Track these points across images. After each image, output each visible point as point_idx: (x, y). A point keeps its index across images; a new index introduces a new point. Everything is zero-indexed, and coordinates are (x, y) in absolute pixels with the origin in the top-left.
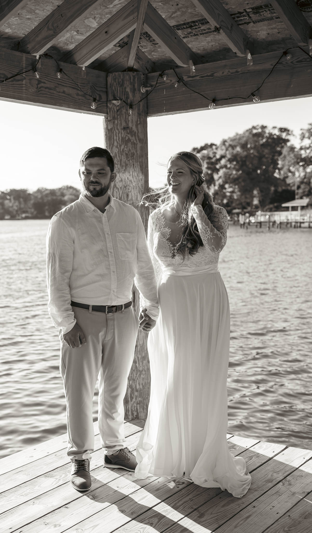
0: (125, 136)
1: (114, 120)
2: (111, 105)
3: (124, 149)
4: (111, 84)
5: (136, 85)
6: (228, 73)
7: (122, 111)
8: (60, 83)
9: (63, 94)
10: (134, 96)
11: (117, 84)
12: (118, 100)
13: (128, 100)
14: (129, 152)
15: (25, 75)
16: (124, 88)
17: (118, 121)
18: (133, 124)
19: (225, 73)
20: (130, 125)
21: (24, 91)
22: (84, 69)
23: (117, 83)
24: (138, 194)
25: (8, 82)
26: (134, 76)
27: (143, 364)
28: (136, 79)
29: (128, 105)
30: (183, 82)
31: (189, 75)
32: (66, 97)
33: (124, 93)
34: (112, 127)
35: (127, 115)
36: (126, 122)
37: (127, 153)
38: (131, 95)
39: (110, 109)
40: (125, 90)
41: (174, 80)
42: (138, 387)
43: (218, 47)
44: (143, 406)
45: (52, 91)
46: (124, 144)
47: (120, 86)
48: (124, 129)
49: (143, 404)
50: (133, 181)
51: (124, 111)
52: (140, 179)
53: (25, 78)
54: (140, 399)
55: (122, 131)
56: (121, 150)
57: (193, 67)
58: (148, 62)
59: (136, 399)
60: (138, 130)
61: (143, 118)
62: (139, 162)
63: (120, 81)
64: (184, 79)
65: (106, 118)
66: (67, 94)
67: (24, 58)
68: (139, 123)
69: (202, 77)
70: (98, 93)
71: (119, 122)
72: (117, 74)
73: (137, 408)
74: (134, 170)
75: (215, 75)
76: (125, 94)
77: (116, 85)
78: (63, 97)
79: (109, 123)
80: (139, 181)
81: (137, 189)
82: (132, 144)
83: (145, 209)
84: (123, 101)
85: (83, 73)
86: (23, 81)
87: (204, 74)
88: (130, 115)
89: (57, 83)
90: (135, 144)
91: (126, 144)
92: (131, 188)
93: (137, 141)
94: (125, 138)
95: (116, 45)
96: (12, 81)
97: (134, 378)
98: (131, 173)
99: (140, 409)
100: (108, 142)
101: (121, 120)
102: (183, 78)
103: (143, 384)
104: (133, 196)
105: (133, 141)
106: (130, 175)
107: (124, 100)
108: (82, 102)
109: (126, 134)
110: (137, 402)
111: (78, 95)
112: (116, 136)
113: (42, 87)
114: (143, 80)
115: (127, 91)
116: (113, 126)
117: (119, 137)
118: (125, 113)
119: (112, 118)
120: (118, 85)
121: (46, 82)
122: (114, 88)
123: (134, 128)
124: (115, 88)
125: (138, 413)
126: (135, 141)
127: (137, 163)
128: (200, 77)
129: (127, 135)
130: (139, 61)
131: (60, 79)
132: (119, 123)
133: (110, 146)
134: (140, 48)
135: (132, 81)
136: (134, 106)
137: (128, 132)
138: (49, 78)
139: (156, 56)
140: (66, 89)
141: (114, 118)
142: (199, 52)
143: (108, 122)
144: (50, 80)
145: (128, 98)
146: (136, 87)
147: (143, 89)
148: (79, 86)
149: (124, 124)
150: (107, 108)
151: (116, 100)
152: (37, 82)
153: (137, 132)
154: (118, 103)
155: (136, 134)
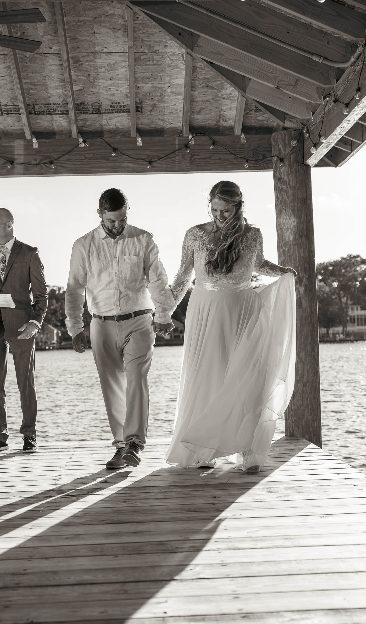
0: (279, 186)
8: (215, 152)
9: (219, 161)
10: (285, 151)
13: (281, 155)
14: (282, 199)
15: (179, 153)
16: (278, 145)
18: (285, 175)
20: (282, 176)
21: (177, 164)
22: (242, 137)
24: (290, 234)
25: (162, 160)
26: (285, 134)
28: (287, 136)
29: (280, 159)
32: (222, 162)
36: (280, 175)
38: (282, 150)
40: (279, 147)
42: (293, 407)
44: (298, 425)
45: (206, 160)
47: (276, 144)
48: (279, 180)
49: (298, 423)
50: (285, 224)
52: (292, 221)
53: (178, 155)
54: (295, 418)
55: (278, 182)
59: (292, 418)
60: (289, 179)
61: (294, 168)
62: (291, 207)
63: (276, 141)
66: (222, 160)
67: (177, 141)
68: (290, 173)
70: (262, 153)
74: (287, 214)
76: (278, 151)
78: (219, 163)
80: (291, 223)
81: (290, 230)
82: (284, 192)
83: (298, 247)
84: (278, 157)
85: (242, 141)
86: (176, 158)
88: (281, 168)
89: (212, 153)
90: (286, 191)
91: (280, 193)
92: (284, 230)
93: (288, 189)
96: (166, 159)
98: (284, 217)
99: (295, 427)
101: (277, 173)
103: (298, 405)
104: (286, 236)
106: (283, 219)
107: (278, 155)
108: (241, 163)
110: (293, 421)
111: (236, 159)
113: (196, 158)
114: (295, 135)
118: (279, 166)
121: (199, 154)
123: (286, 178)
125: (293, 431)
126: (287, 189)
127: (288, 208)
129: (281, 185)
130: (292, 120)
131: (213, 150)
135: (283, 138)
136: (285, 160)
137: (282, 182)
138: (203, 150)
140: (222, 156)
144: (204, 152)
145: (280, 153)
146: (287, 142)
147: (294, 143)
148: (238, 152)
149: (279, 176)
150: (272, 164)
151: (274, 156)
152: (190, 156)
153: (288, 181)
154: (274, 159)
155: (288, 183)
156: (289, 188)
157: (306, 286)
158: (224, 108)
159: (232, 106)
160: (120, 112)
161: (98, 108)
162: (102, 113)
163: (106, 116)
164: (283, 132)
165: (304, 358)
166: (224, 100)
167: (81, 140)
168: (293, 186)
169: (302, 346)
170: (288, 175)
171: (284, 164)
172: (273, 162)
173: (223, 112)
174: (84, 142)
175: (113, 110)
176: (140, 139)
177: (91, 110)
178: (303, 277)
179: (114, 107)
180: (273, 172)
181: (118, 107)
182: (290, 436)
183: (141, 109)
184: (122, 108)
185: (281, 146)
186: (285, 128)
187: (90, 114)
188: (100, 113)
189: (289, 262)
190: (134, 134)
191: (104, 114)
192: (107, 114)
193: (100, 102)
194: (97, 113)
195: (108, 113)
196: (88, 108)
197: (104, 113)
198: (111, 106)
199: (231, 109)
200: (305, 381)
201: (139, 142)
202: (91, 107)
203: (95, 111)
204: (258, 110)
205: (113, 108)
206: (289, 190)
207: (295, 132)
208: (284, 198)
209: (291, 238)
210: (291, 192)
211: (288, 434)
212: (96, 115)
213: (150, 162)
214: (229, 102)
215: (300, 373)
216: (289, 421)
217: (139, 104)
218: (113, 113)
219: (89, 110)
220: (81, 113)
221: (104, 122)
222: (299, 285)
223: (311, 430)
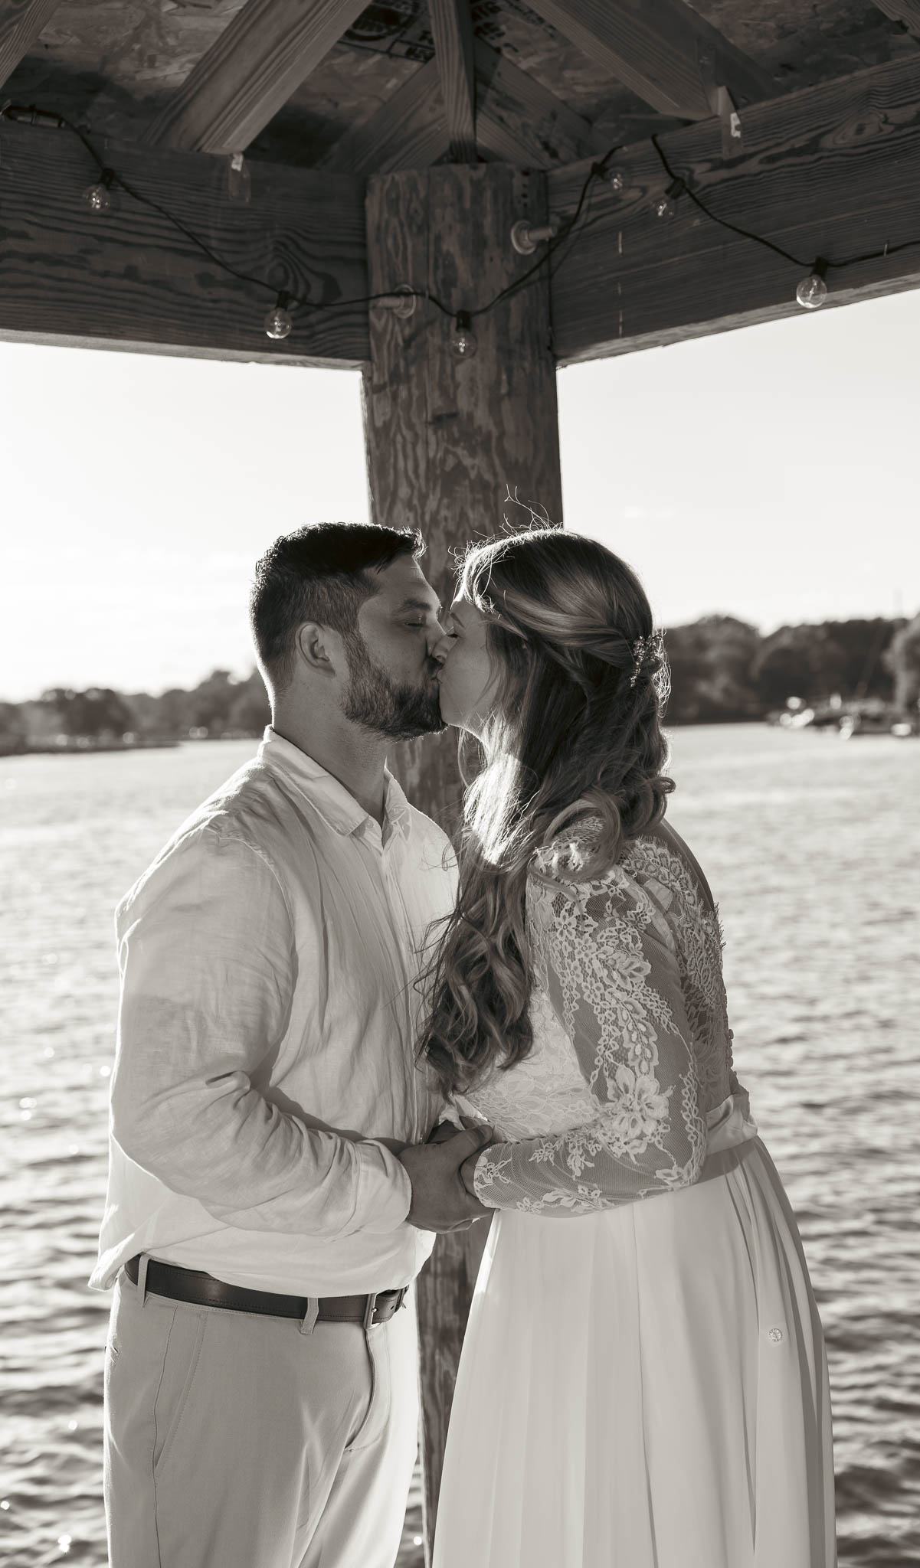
0: (440, 454)
1: (395, 387)
2: (383, 321)
3: (438, 512)
4: (379, 228)
5: (488, 222)
6: (881, 130)
7: (425, 342)
8: (108, 233)
9: (126, 283)
10: (476, 272)
11: (402, 225)
12: (408, 294)
13: (453, 291)
14: (458, 526)
16: (432, 237)
17: (409, 390)
18: (477, 400)
19: (870, 131)
20: (463, 404)
22: (237, 165)
23: (403, 217)
26: (478, 186)
28: (488, 194)
29: (451, 315)
30: (693, 191)
31: (717, 156)
32: (144, 294)
33: (432, 261)
34: (388, 417)
35: (448, 360)
36: (444, 391)
37: (452, 527)
38: (463, 268)
39: (380, 338)
40: (438, 250)
41: (658, 184)
43: (843, 13)
45: (64, 272)
46: (438, 489)
47: (415, 229)
48: (438, 421)
51: (435, 340)
55: (430, 432)
56: (427, 518)
57: (734, 115)
58: (554, 116)
60: (499, 424)
61: (524, 369)
63: (416, 211)
64: (696, 176)
65: (367, 379)
66: (145, 283)
68: (504, 390)
69: (771, 159)
71: (416, 392)
72: (400, 177)
75: (827, 142)
76: (436, 268)
77: (398, 230)
78: (129, 296)
79: (379, 400)
82: (472, 490)
84: (431, 298)
87: (778, 145)
88: (459, 362)
89: (91, 235)
90: (485, 486)
91: (448, 492)
93: (495, 475)
94: (443, 461)
95: (393, 51)
100: (376, 484)
101: (421, 385)
102: (692, 172)
105: (479, 476)
107: (434, 293)
108: (229, 311)
109: (443, 445)
111: (205, 280)
112: (405, 457)
114: (525, 196)
115: (448, 253)
116: (393, 412)
117: (416, 460)
118: (442, 351)
119: (387, 377)
120: (406, 229)
121: (31, 230)
122: (390, 242)
123: (482, 417)
124: (396, 244)
126: (488, 477)
128: (761, 162)
129: (451, 448)
131: (103, 216)
132: (414, 399)
133: (383, 499)
134: (508, 56)
135: (467, 205)
136: (479, 321)
137: (457, 435)
138: (47, 213)
139: (585, 85)
140: (139, 259)
141: (395, 377)
142: (764, 44)
143: (375, 397)
144: (56, 225)
145: (449, 282)
146: (488, 229)
147: (524, 238)
148: (214, 243)
149: (439, 401)
150: (368, 334)
151: (398, 295)
153: (495, 433)
154: (407, 306)
155: (494, 443)
156: (499, 469)
164: (465, 174)
168: (521, 460)
170: (494, 404)
171: (476, 340)
185: (450, 245)
186: (475, 154)
207: (529, 180)
210: (507, 492)
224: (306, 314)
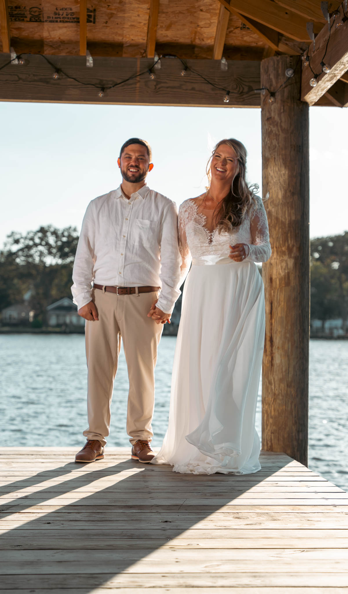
0: (268, 128)
3: (267, 142)
5: (280, 70)
7: (266, 101)
8: (187, 80)
9: (191, 91)
10: (277, 83)
13: (272, 87)
14: (271, 145)
15: (140, 78)
16: (268, 74)
18: (276, 114)
20: (273, 115)
21: (138, 93)
23: (263, 70)
24: (279, 190)
25: (118, 87)
26: (278, 61)
27: (279, 386)
28: (280, 63)
32: (197, 93)
33: (268, 81)
35: (270, 104)
36: (269, 112)
37: (269, 145)
38: (274, 81)
40: (269, 78)
42: (273, 413)
44: (278, 437)
45: (175, 90)
47: (265, 73)
48: (268, 119)
49: (278, 434)
50: (274, 177)
52: (282, 174)
53: (139, 81)
54: (274, 428)
55: (267, 122)
59: (270, 427)
60: (281, 119)
61: (288, 105)
62: (282, 155)
63: (266, 69)
67: (139, 63)
68: (282, 111)
70: (247, 84)
72: (264, 61)
73: (271, 438)
74: (276, 164)
78: (193, 94)
80: (281, 177)
81: (278, 185)
82: (274, 136)
83: (288, 208)
84: (268, 89)
85: (222, 67)
86: (136, 84)
89: (181, 81)
90: (276, 135)
91: (269, 137)
92: (272, 185)
94: (268, 129)
96: (122, 86)
97: (270, 402)
98: (272, 168)
99: (274, 439)
101: (265, 111)
105: (275, 132)
106: (271, 171)
110: (272, 431)
113: (162, 87)
114: (291, 62)
115: (271, 78)
117: (264, 129)
121: (167, 81)
123: (277, 118)
125: (272, 444)
126: (277, 132)
127: (278, 157)
129: (270, 126)
130: (288, 43)
131: (184, 77)
132: (265, 114)
135: (276, 66)
136: (277, 94)
137: (271, 123)
138: (171, 77)
144: (173, 79)
145: (271, 85)
146: (280, 72)
147: (289, 73)
148: (216, 81)
149: (268, 114)
150: (260, 100)
151: (263, 89)
152: (155, 83)
153: (279, 122)
154: (263, 92)
155: (279, 124)
156: (280, 131)
157: (296, 259)
158: (201, 23)
159: (212, 21)
160: (67, 22)
161: (38, 14)
162: (43, 22)
163: (47, 25)
164: (275, 58)
165: (290, 350)
166: (201, 13)
167: (14, 55)
168: (286, 128)
169: (288, 335)
170: (279, 114)
171: (275, 99)
172: (262, 96)
173: (199, 29)
174: (18, 58)
175: (57, 18)
176: (91, 58)
177: (29, 16)
178: (293, 246)
179: (59, 15)
180: (260, 110)
181: (65, 15)
182: (267, 450)
183: (94, 19)
184: (69, 16)
185: (272, 76)
186: (278, 53)
187: (27, 21)
188: (41, 21)
189: (276, 226)
190: (83, 50)
191: (45, 23)
192: (50, 24)
193: (40, 7)
194: (36, 21)
195: (51, 22)
196: (26, 14)
197: (46, 21)
198: (55, 14)
199: (210, 24)
200: (290, 380)
201: (90, 61)
202: (28, 12)
203: (35, 19)
204: (245, 28)
205: (57, 16)
206: (281, 133)
207: (291, 59)
208: (274, 144)
209: (280, 196)
210: (282, 136)
211: (265, 448)
212: (35, 24)
213: (103, 89)
214: (208, 15)
215: (284, 369)
216: (266, 431)
217: (91, 12)
218: (57, 22)
219: (26, 17)
220: (15, 20)
221: (45, 34)
222: (287, 256)
223: (295, 443)
224: (243, 95)
